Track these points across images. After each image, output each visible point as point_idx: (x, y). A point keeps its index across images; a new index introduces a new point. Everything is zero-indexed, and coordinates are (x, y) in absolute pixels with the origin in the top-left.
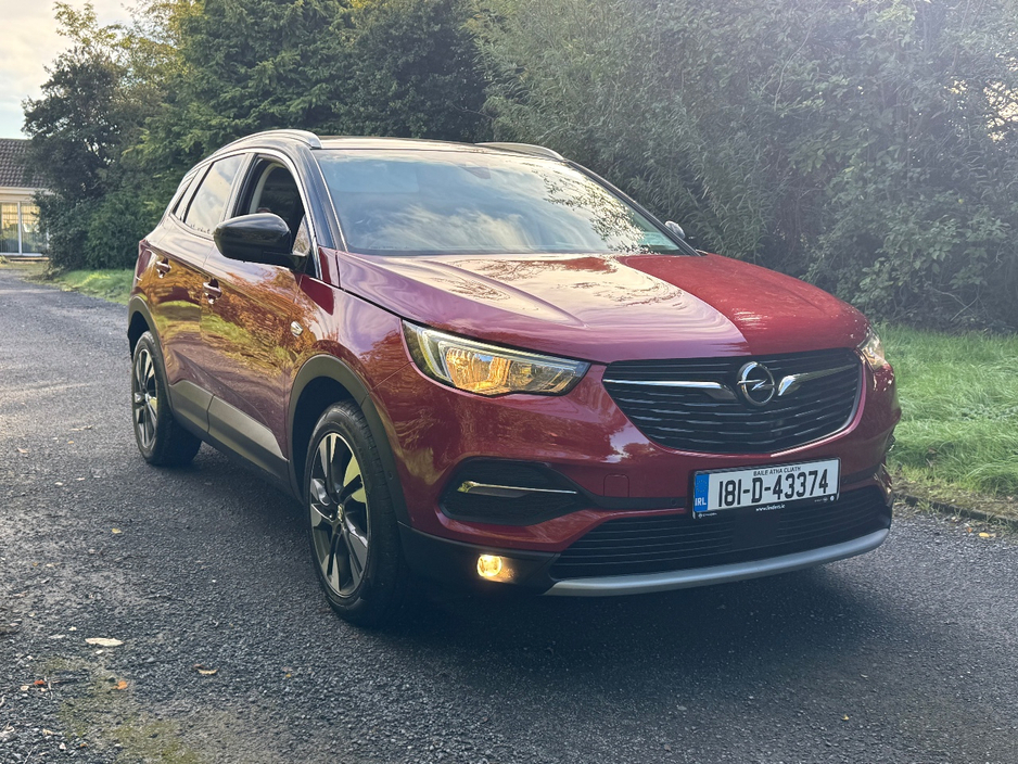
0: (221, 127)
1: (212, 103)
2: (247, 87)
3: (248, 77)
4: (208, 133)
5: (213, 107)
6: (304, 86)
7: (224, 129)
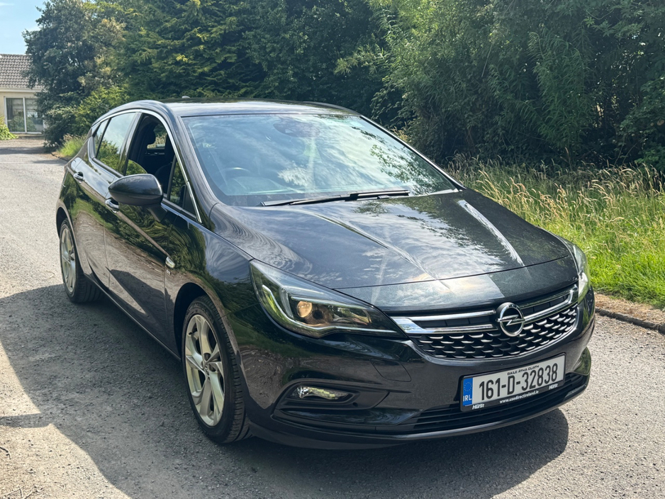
0: (165, 46)
1: (157, 30)
2: (182, 17)
3: (182, 11)
4: (156, 51)
5: (158, 32)
6: (220, 16)
7: (166, 47)
